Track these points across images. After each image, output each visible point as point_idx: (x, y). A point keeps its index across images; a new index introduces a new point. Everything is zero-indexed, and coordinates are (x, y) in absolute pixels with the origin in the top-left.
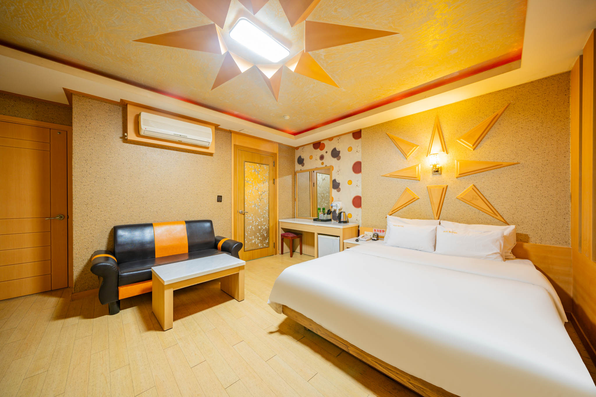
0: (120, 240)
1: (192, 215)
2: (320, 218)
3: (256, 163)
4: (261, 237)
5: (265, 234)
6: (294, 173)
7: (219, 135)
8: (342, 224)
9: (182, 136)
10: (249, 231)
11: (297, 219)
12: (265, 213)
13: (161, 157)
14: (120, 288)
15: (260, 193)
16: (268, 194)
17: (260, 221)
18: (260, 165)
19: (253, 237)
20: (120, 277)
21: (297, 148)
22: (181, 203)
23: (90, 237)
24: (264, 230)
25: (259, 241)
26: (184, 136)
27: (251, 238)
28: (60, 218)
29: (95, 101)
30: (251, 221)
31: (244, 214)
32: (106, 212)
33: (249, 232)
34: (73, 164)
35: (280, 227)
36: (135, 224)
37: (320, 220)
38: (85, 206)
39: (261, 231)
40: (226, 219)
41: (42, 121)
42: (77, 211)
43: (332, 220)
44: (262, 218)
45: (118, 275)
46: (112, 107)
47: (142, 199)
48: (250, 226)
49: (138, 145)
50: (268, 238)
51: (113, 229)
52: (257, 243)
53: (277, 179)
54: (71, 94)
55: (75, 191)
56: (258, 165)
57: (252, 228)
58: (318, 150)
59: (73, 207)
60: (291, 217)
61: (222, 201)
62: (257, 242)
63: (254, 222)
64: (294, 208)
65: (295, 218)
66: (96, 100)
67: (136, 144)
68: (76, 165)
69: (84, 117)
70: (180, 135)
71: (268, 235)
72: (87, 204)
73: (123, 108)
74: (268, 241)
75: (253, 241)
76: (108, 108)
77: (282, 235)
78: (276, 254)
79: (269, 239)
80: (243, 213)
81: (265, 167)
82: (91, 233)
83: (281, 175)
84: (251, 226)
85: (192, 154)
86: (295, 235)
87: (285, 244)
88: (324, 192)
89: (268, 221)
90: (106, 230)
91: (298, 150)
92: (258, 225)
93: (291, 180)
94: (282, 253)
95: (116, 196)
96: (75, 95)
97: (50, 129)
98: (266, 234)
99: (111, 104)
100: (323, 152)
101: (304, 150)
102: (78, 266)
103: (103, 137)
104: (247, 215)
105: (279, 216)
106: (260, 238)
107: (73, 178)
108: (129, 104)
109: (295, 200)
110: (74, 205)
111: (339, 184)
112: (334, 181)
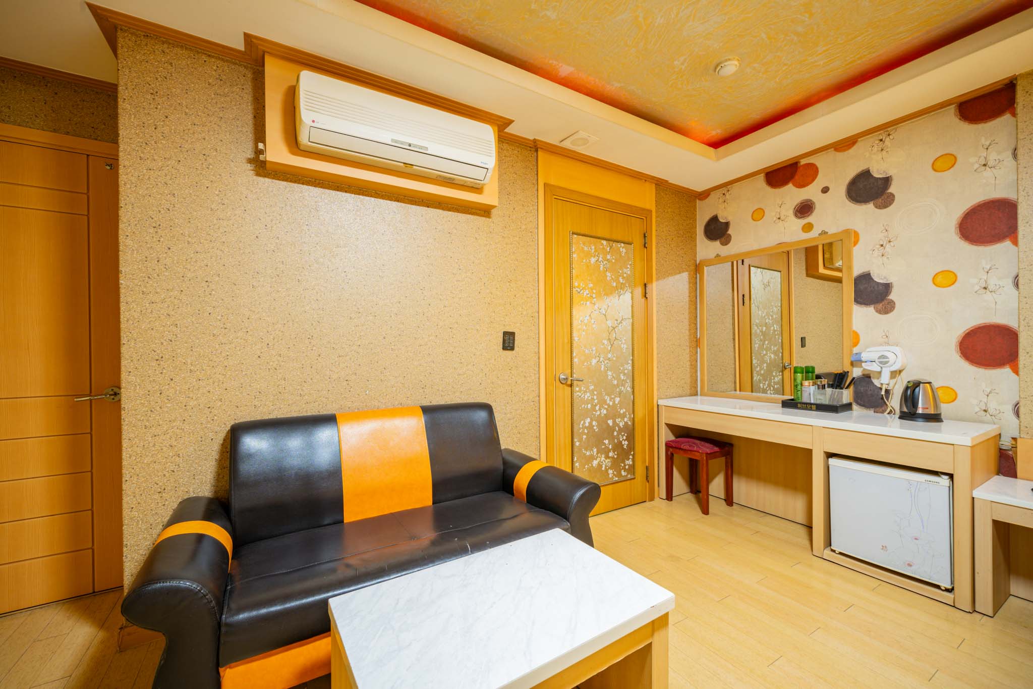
0: (246, 468)
1: (438, 390)
2: (805, 399)
3: (599, 238)
4: (614, 452)
5: (623, 442)
6: (693, 268)
7: (505, 156)
8: (920, 424)
9: (415, 146)
10: (583, 433)
11: (705, 398)
12: (623, 380)
13: (358, 220)
14: (225, 670)
15: (609, 323)
16: (630, 328)
17: (611, 403)
18: (611, 243)
19: (595, 450)
20: (223, 629)
21: (704, 195)
22: (409, 354)
23: (169, 455)
24: (621, 430)
25: (608, 462)
26: (421, 147)
27: (588, 453)
28: (112, 397)
29: (178, 51)
30: (589, 406)
31: (571, 386)
32: (211, 381)
33: (585, 437)
34: (121, 238)
35: (663, 421)
36: (289, 415)
37: (814, 407)
38: (154, 364)
39: (615, 433)
40: (525, 398)
41: (68, 133)
42: (132, 378)
43: (855, 407)
44: (615, 397)
45: (219, 624)
46: (226, 68)
47: (307, 341)
48: (587, 418)
49: (295, 182)
50: (632, 453)
51: (230, 432)
52: (603, 469)
53: (652, 282)
54: (115, 28)
55: (128, 321)
56: (604, 242)
57: (590, 423)
58: (790, 186)
59: (123, 369)
60: (688, 392)
61: (516, 348)
62: (604, 466)
63: (597, 408)
64: (694, 367)
65: (696, 394)
66: (182, 47)
67: (291, 181)
68: (129, 242)
69: (149, 97)
70: (410, 145)
71: (631, 447)
72: (160, 358)
73: (254, 73)
74: (631, 463)
75: (595, 463)
76: (214, 73)
77: (668, 445)
78: (652, 499)
79: (633, 456)
80: (569, 382)
81: (622, 248)
82: (171, 446)
83: (662, 275)
84: (588, 420)
85: (438, 210)
86: (716, 449)
87: (676, 474)
88: (767, 321)
89: (631, 404)
90: (211, 435)
91: (707, 201)
92: (607, 417)
93: (687, 286)
94: (669, 497)
95: (240, 334)
96: (125, 31)
97: (88, 155)
98: (626, 442)
99: (223, 60)
100: (811, 192)
101: (728, 196)
102: (137, 546)
103: (201, 157)
104: (577, 389)
105: (658, 389)
106: (611, 454)
107: (121, 282)
108: (270, 54)
109: (696, 342)
110: (124, 363)
111: (887, 287)
112: (864, 279)
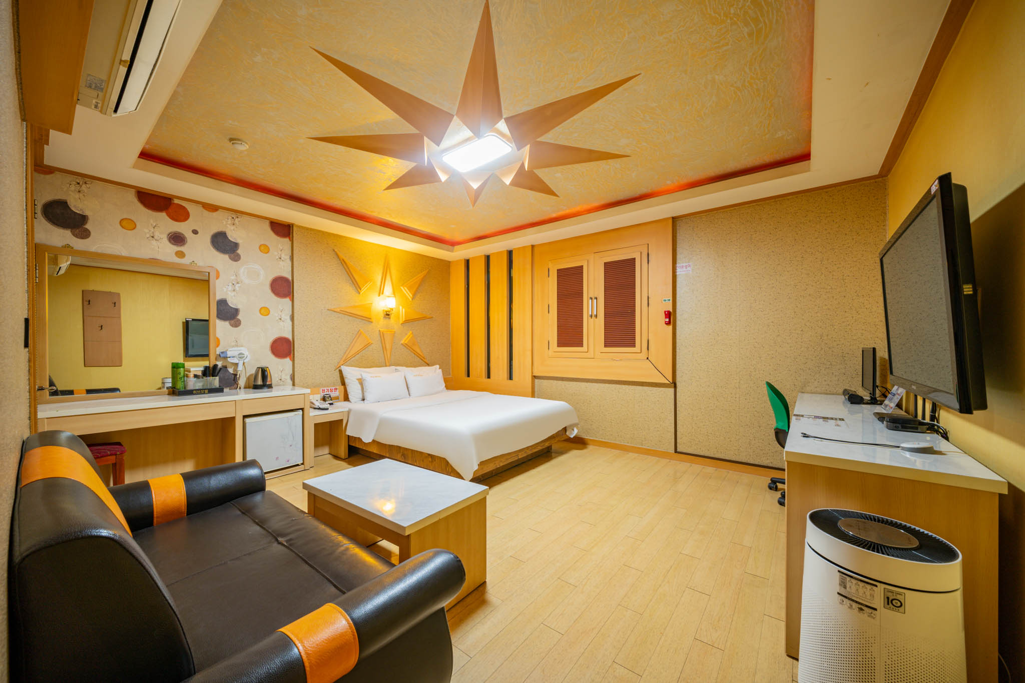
21: (44, 169)
43: (223, 387)
58: (164, 215)
100: (183, 228)
101: (83, 188)
111: (237, 311)
112: (222, 303)
